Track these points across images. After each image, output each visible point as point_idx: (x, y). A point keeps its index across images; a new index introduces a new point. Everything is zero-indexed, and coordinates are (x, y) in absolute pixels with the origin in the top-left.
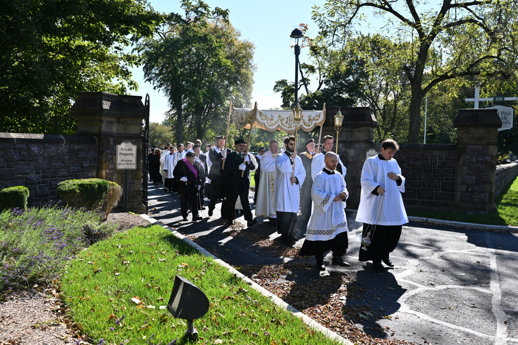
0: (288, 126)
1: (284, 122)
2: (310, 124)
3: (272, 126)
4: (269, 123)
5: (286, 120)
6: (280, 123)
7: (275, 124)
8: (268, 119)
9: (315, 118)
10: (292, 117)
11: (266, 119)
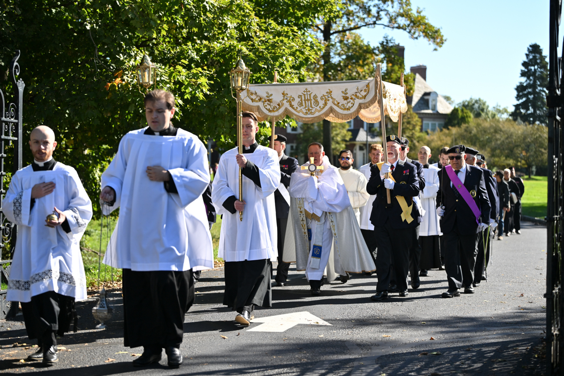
0: (305, 111)
1: (295, 104)
2: (350, 105)
3: (273, 111)
4: (268, 107)
5: (297, 100)
6: (287, 105)
7: (279, 108)
8: (263, 100)
9: (358, 94)
10: (310, 95)
11: (260, 99)
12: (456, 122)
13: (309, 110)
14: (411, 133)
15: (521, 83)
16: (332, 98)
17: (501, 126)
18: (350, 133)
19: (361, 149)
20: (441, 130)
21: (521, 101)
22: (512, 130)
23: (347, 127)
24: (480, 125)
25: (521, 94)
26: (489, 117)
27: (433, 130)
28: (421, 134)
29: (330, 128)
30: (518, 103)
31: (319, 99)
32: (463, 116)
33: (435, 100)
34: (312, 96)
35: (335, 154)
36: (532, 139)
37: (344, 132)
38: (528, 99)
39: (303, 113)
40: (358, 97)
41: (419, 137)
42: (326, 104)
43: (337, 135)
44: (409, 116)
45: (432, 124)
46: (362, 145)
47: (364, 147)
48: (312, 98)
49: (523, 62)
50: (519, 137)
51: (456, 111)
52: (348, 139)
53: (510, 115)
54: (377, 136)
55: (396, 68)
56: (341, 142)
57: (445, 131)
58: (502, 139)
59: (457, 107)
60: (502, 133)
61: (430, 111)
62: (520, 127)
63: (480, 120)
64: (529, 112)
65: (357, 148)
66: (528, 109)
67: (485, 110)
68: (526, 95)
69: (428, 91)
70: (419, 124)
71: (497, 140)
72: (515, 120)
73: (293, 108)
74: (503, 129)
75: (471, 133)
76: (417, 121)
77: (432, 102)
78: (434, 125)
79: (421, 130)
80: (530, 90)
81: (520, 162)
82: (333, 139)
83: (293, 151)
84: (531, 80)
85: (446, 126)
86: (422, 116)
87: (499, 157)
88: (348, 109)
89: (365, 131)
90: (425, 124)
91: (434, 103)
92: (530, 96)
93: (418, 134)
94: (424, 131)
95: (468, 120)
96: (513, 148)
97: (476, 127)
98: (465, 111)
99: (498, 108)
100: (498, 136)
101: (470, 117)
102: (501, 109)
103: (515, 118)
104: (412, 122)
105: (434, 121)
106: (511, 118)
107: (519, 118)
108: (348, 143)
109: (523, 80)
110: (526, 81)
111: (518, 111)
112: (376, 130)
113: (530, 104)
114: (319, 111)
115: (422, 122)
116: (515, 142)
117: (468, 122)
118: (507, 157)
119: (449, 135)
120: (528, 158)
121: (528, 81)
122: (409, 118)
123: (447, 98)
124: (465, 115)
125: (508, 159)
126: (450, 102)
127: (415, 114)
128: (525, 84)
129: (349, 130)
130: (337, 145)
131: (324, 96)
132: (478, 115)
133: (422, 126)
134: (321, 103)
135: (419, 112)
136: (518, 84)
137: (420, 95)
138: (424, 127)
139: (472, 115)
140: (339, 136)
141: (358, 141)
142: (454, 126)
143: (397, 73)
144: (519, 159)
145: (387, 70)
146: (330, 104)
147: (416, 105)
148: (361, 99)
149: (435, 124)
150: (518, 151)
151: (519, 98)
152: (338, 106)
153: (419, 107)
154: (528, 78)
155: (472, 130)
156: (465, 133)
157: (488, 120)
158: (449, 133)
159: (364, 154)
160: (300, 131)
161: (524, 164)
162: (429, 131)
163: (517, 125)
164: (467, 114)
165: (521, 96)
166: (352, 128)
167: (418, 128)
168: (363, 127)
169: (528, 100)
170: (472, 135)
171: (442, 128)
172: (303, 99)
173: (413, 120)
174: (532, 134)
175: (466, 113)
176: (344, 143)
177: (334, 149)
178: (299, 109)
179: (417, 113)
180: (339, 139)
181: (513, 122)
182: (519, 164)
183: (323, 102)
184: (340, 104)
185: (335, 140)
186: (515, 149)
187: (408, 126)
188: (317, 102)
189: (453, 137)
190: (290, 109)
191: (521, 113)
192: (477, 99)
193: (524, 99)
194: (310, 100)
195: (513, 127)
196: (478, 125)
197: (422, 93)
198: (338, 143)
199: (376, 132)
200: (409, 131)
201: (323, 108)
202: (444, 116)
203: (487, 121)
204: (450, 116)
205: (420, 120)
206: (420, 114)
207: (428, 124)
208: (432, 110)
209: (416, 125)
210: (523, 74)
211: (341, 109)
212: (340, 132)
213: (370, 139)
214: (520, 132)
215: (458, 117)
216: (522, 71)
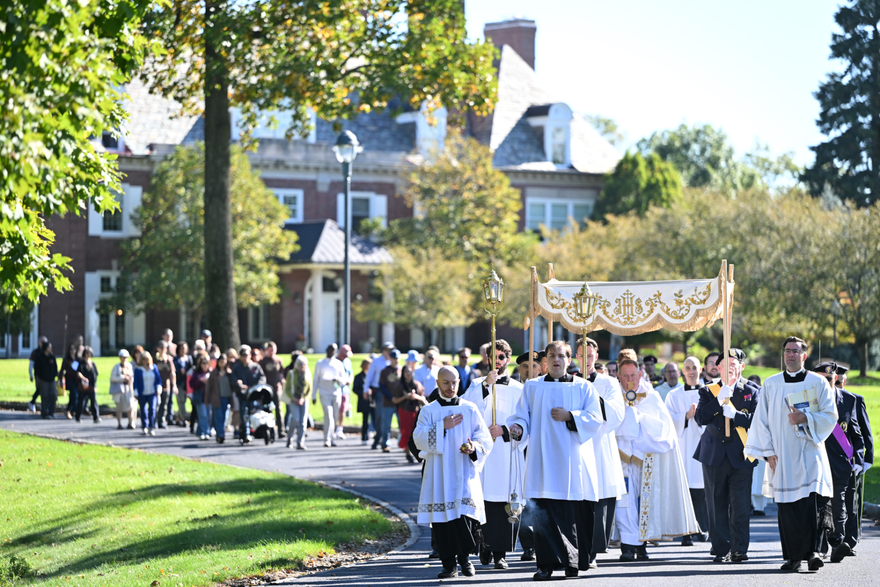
0: (623, 321)
1: (610, 310)
2: (683, 312)
4: (573, 315)
5: (614, 305)
8: (567, 305)
9: (695, 298)
10: (631, 299)
11: (563, 306)
12: (631, 199)
13: (628, 318)
14: (488, 236)
15: (833, 76)
16: (661, 302)
17: (769, 212)
18: (293, 236)
19: (329, 286)
20: (583, 227)
21: (835, 133)
22: (807, 225)
23: (284, 218)
24: (706, 208)
25: (834, 110)
26: (735, 186)
27: (559, 226)
28: (520, 239)
29: (230, 218)
30: (826, 139)
31: (643, 304)
32: (653, 181)
33: (563, 129)
34: (634, 300)
35: (245, 305)
36: (870, 255)
37: (274, 230)
38: (857, 126)
39: (620, 322)
40: (694, 302)
41: (513, 249)
42: (652, 311)
43: (251, 241)
44: (481, 182)
45: (554, 206)
46: (332, 275)
47: (339, 282)
48: (634, 303)
49: (838, 11)
50: (827, 247)
51: (630, 166)
52: (285, 255)
53: (802, 178)
54: (379, 245)
55: (437, 25)
56: (264, 266)
57: (596, 228)
58: (775, 255)
59: (633, 151)
60: (774, 234)
61: (547, 166)
62: (830, 214)
63: (704, 194)
64: (860, 168)
65: (317, 282)
66: (857, 160)
67: (722, 164)
68: (850, 115)
69: (540, 102)
70: (515, 206)
71: (758, 257)
72: (815, 193)
73: (608, 317)
74: (778, 224)
75: (676, 235)
76: (508, 196)
77: (554, 136)
78: (560, 210)
79: (521, 226)
80: (861, 99)
81: (834, 327)
82: (237, 255)
83: (108, 295)
84: (865, 67)
85: (598, 214)
86: (521, 180)
87: (766, 311)
88: (682, 317)
89: (340, 229)
90: (533, 205)
91: (560, 138)
92: (861, 119)
93: (508, 239)
94: (528, 229)
95: (669, 195)
96: (811, 283)
97: (691, 216)
98: (658, 164)
99: (763, 154)
100: (762, 244)
101: (674, 184)
102: (773, 157)
103: (816, 186)
104: (491, 201)
105: (559, 196)
106: (803, 187)
107: (828, 187)
108: (287, 269)
109: (841, 65)
110: (849, 69)
111: (825, 167)
112: (375, 225)
113: (862, 145)
114: (643, 320)
115: (523, 199)
116: (816, 263)
117: (667, 201)
118: (792, 310)
119: (608, 242)
120: (858, 314)
121: (856, 71)
122: (480, 188)
123: (607, 127)
124: (659, 176)
125: (796, 316)
126: (610, 136)
127: (500, 176)
128: (845, 81)
129: (288, 227)
130: (252, 275)
131: (650, 300)
132: (700, 179)
133: (522, 213)
134: (645, 309)
135: (512, 168)
136: (826, 80)
137: (517, 115)
138: (528, 217)
139: (681, 179)
140: (258, 245)
141: (320, 262)
142: (622, 211)
143: (441, 42)
144: (831, 318)
145: (410, 34)
146: (658, 310)
147: (502, 146)
148: (699, 304)
149: (565, 207)
150: (823, 292)
151: (827, 125)
152: (668, 314)
153: (515, 152)
154: (856, 60)
155: (680, 225)
156: (659, 237)
157: (733, 193)
158: (608, 236)
159: (338, 303)
160: (129, 229)
161: (843, 334)
162: (546, 230)
163: (822, 209)
164: (666, 175)
165: (835, 117)
166: (299, 219)
167: (510, 220)
168: (334, 218)
169: (855, 132)
170: (681, 240)
171: (586, 220)
172: (622, 303)
173: (493, 196)
174: (867, 238)
175: (662, 171)
176: (275, 268)
177: (241, 289)
178: (615, 317)
179: (507, 173)
180: (257, 254)
181: (808, 201)
182: (829, 332)
183: (648, 308)
184: (670, 312)
185: (247, 260)
186: (817, 284)
187: (478, 212)
188: (640, 309)
189: (620, 248)
190: (604, 317)
191: (835, 170)
192: (699, 127)
193: (844, 128)
194: (632, 305)
195: (810, 216)
196: (701, 211)
197: (524, 109)
198: (252, 267)
199: (375, 232)
200: (483, 228)
201: (648, 315)
202: (593, 180)
203: (728, 198)
204: (611, 181)
205: (516, 194)
206: (516, 173)
207: (543, 206)
208: (555, 162)
209: (505, 209)
210: (839, 49)
211: (672, 317)
212: (262, 233)
213: (355, 255)
214: (829, 232)
215: (637, 185)
216: (835, 37)
